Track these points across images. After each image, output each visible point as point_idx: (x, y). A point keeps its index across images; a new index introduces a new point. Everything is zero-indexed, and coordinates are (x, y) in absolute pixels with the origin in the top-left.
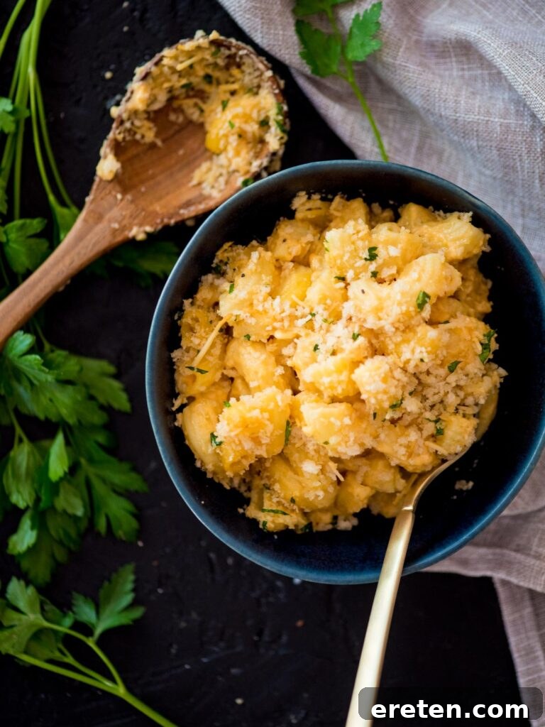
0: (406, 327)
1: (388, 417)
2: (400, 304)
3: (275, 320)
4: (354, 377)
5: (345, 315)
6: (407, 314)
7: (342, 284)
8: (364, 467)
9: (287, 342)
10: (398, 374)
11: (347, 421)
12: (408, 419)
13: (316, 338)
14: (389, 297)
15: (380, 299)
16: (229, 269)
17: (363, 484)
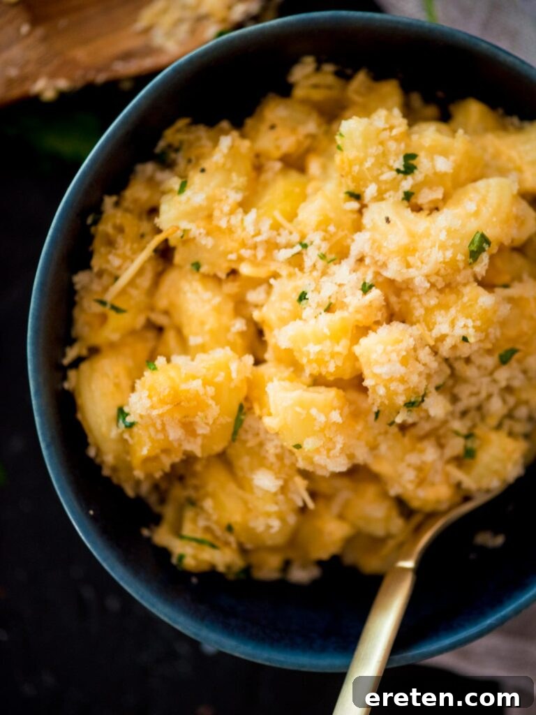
0: (446, 285)
1: (399, 420)
2: (443, 247)
3: (244, 245)
4: (357, 350)
5: (354, 252)
6: (452, 263)
7: (355, 205)
8: (345, 493)
9: (255, 283)
10: (425, 354)
11: (336, 417)
12: (426, 427)
13: (303, 282)
14: (427, 234)
15: (412, 235)
16: (181, 159)
17: (341, 517)
